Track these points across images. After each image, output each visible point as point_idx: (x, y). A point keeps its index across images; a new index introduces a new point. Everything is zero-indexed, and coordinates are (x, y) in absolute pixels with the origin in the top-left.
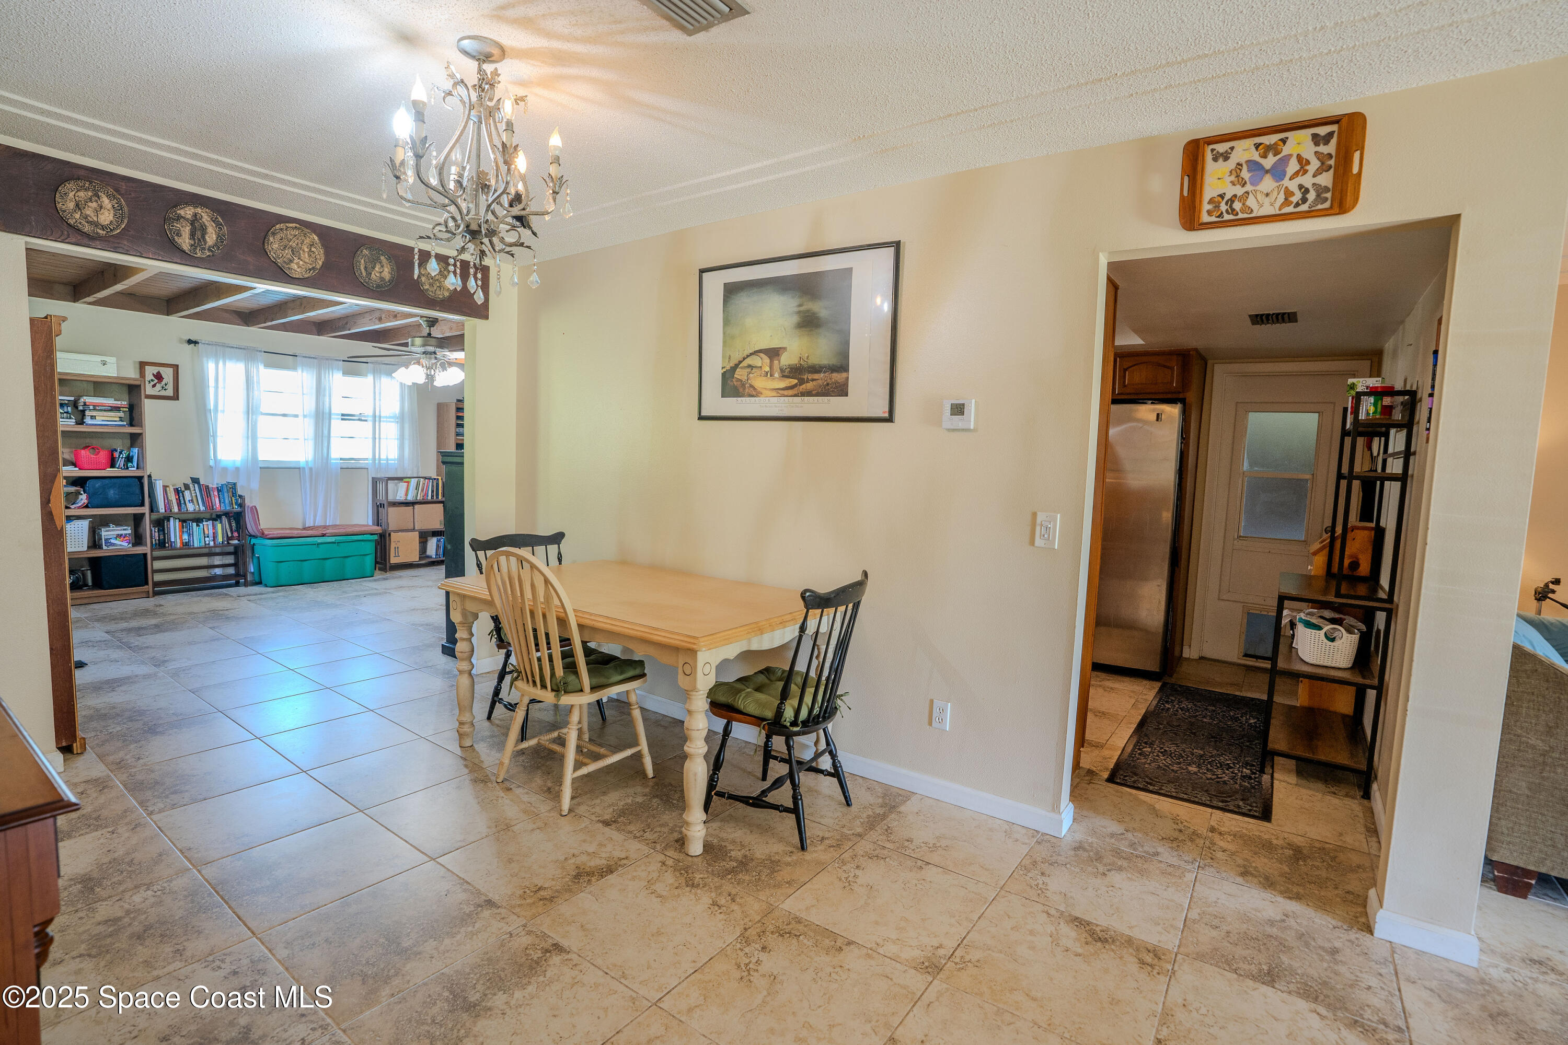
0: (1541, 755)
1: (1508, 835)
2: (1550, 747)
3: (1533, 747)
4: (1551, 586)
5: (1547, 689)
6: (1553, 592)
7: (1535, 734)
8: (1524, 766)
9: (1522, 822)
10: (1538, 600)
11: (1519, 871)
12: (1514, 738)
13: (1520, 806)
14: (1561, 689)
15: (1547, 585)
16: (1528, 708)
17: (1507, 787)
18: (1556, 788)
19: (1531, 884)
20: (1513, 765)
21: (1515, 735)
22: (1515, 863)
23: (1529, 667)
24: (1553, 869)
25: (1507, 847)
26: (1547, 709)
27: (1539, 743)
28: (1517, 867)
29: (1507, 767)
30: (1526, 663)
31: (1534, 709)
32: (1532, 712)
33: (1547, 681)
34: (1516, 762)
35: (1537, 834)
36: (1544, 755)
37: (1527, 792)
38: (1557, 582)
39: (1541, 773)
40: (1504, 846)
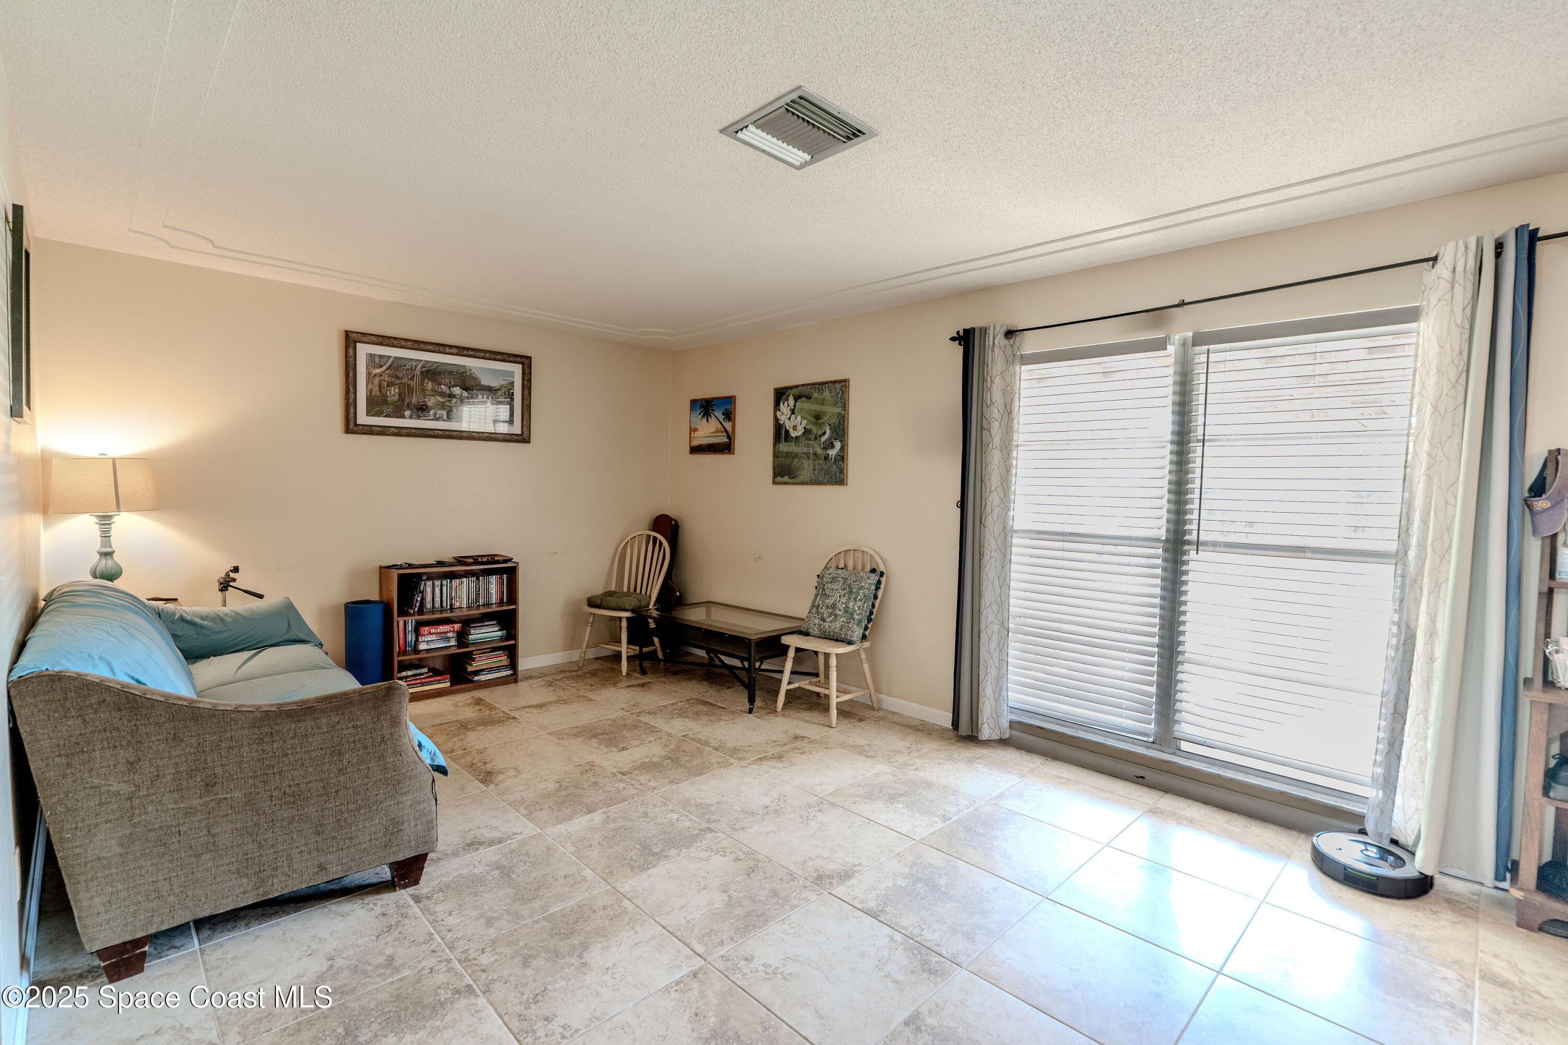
0: (127, 799)
1: (106, 912)
2: (135, 785)
3: (117, 794)
4: (232, 575)
5: (120, 719)
6: (234, 580)
7: (115, 778)
8: (110, 821)
9: (120, 888)
10: (221, 590)
11: (128, 946)
12: (91, 792)
13: (114, 871)
14: (136, 715)
15: (227, 575)
16: (103, 748)
17: (93, 855)
18: (150, 830)
19: (145, 952)
20: (97, 825)
21: (92, 788)
22: (121, 941)
23: (94, 700)
24: (162, 922)
25: (107, 926)
26: (124, 743)
27: (123, 786)
28: (125, 943)
29: (90, 830)
30: (90, 695)
31: (109, 748)
32: (107, 753)
33: (119, 709)
34: (99, 820)
35: (138, 893)
36: (131, 799)
37: (119, 850)
38: (236, 570)
39: (131, 820)
40: (103, 928)
